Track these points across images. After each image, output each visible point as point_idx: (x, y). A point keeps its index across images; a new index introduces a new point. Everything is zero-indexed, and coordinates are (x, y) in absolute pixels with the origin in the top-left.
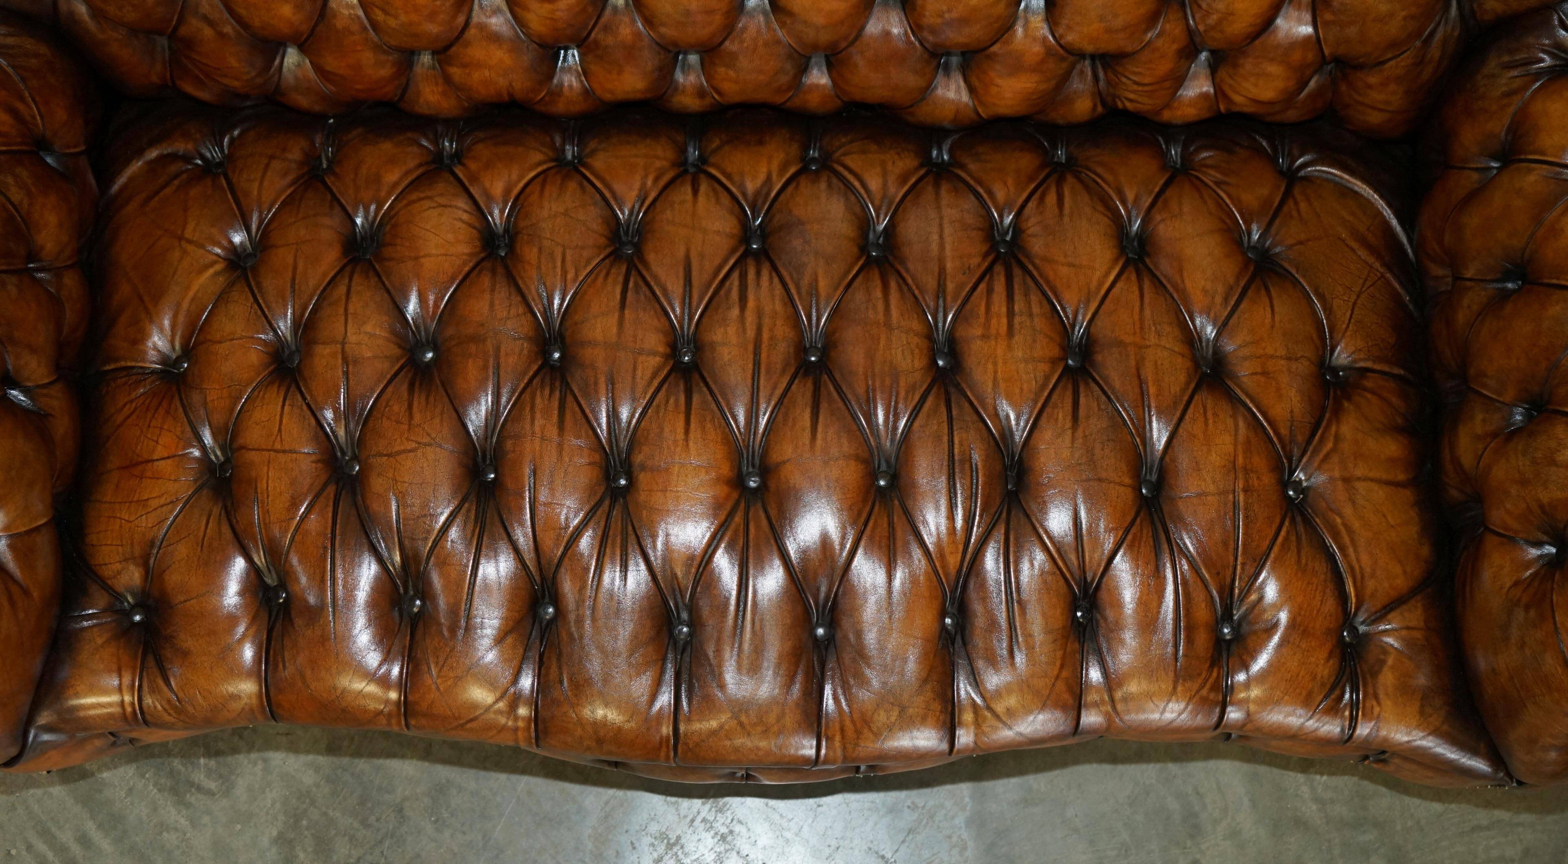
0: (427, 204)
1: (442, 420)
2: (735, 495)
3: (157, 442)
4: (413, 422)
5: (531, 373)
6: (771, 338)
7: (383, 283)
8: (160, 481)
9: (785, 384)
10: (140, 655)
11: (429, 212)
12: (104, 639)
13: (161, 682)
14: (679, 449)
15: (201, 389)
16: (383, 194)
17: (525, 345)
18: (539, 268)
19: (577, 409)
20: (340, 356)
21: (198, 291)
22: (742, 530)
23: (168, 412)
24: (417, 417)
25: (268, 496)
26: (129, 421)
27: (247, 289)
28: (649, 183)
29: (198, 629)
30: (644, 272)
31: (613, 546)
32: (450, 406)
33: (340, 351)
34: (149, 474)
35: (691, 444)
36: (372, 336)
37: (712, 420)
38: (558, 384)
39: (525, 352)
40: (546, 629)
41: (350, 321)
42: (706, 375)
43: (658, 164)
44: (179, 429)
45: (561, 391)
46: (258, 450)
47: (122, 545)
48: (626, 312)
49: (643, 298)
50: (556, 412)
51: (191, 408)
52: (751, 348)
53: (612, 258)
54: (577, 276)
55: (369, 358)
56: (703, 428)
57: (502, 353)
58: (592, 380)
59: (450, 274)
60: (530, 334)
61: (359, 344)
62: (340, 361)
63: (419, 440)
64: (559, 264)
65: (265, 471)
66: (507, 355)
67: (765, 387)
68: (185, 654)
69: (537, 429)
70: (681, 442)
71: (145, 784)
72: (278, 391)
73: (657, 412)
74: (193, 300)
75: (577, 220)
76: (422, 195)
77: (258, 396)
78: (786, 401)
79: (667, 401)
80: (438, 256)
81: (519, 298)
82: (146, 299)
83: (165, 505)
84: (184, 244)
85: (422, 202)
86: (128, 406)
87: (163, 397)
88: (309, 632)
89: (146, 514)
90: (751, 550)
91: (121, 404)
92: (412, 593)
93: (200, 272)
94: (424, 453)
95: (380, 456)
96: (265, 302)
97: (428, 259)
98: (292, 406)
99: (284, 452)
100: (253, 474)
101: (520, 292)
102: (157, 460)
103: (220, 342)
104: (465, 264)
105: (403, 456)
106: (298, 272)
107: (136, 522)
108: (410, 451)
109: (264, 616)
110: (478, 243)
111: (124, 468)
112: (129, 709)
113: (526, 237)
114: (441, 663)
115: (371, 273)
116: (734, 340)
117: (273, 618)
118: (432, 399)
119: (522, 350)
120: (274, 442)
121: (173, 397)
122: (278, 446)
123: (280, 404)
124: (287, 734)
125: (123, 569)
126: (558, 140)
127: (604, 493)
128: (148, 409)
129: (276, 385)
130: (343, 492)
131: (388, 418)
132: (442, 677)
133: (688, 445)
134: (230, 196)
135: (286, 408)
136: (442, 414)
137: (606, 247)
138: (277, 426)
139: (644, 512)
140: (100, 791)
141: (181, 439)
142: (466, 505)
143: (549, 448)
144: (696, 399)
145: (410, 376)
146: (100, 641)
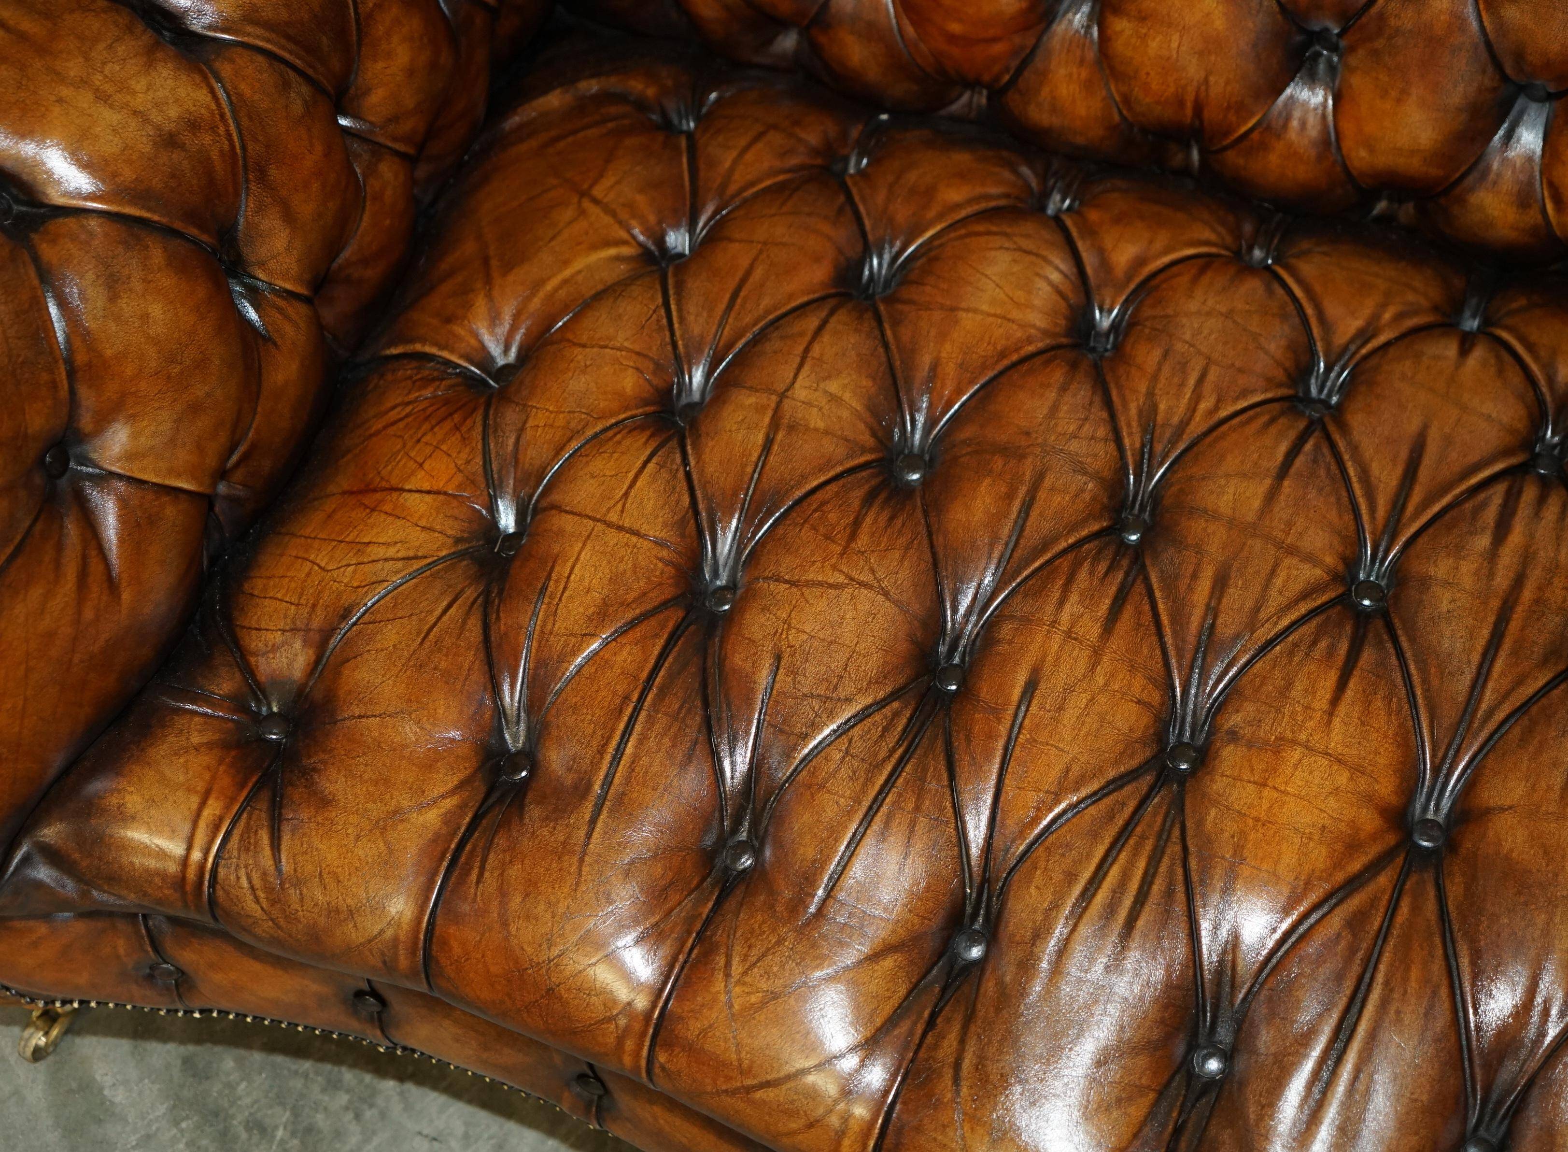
0: (998, 241)
1: (903, 558)
2: (1391, 839)
3: (421, 465)
4: (853, 545)
5: (1084, 533)
6: (1537, 601)
7: (883, 335)
8: (400, 523)
9: (1540, 683)
10: (250, 785)
11: (998, 253)
12: (205, 739)
13: (264, 837)
14: (1311, 724)
15: (525, 405)
16: (931, 214)
17: (1090, 486)
18: (1155, 378)
19: (1147, 608)
20: (770, 413)
21: (580, 272)
22: (1384, 902)
23: (457, 428)
24: (863, 541)
25: (565, 588)
26: (391, 431)
27: (658, 287)
28: (1387, 316)
29: (362, 768)
30: (1337, 437)
31: (1135, 854)
32: (926, 542)
33: (773, 405)
34: (387, 507)
35: (1337, 721)
36: (834, 399)
37: (1388, 699)
38: (1125, 563)
39: (1087, 496)
40: (958, 975)
41: (806, 368)
42: (1397, 623)
43: (1411, 297)
44: (464, 456)
45: (1127, 574)
46: (579, 515)
47: (298, 605)
48: (1286, 483)
49: (1322, 473)
50: (1108, 601)
51: (496, 431)
52: (1495, 604)
53: (1286, 404)
54: (1216, 408)
55: (816, 430)
56: (1367, 709)
57: (1048, 482)
58: (1191, 569)
59: (999, 347)
60: (1106, 474)
61: (809, 404)
62: (767, 420)
63: (854, 574)
64: (1192, 381)
65: (577, 549)
66: (1052, 489)
67: (1503, 674)
68: (325, 802)
69: (1065, 617)
70: (1319, 714)
71: (175, 1136)
72: (648, 440)
73: (1291, 654)
74: (565, 282)
75: (1245, 330)
76: (994, 229)
77: (611, 439)
78: (1535, 709)
79: (1314, 643)
80: (989, 315)
81: (1105, 415)
82: (494, 263)
83: (393, 559)
84: (586, 204)
85: (990, 238)
86: (399, 409)
87: (460, 408)
88: (545, 832)
89: (356, 564)
90: (1391, 943)
91: (389, 405)
92: (743, 836)
93: (595, 247)
94: (853, 597)
95: (777, 580)
96: (680, 310)
97: (970, 315)
98: (661, 466)
99: (620, 528)
100: (556, 549)
101: (1108, 404)
102: (410, 491)
103: (584, 346)
104: (1029, 340)
105: (817, 591)
106: (751, 280)
107: (335, 574)
108: (831, 586)
109: (480, 787)
110: (1063, 322)
111: (352, 493)
112: (191, 874)
113: (1147, 331)
114: (754, 959)
115: (869, 315)
116: (1468, 582)
117: (491, 801)
118: (899, 522)
119: (1082, 491)
120: (609, 509)
121: (474, 410)
122: (613, 517)
123: (643, 458)
124: (435, 1139)
125: (284, 643)
126: (1248, 228)
127: (1147, 762)
128: (427, 418)
129: (648, 433)
130: (692, 628)
131: (814, 528)
132: (744, 984)
133: (1329, 722)
134: (685, 160)
135: (651, 466)
136: (907, 549)
137: (1280, 385)
138: (625, 487)
139: (1213, 812)
140: (99, 1121)
141: (460, 471)
142: (895, 705)
143: (1076, 653)
144: (1368, 656)
145: (874, 482)
146: (196, 739)
